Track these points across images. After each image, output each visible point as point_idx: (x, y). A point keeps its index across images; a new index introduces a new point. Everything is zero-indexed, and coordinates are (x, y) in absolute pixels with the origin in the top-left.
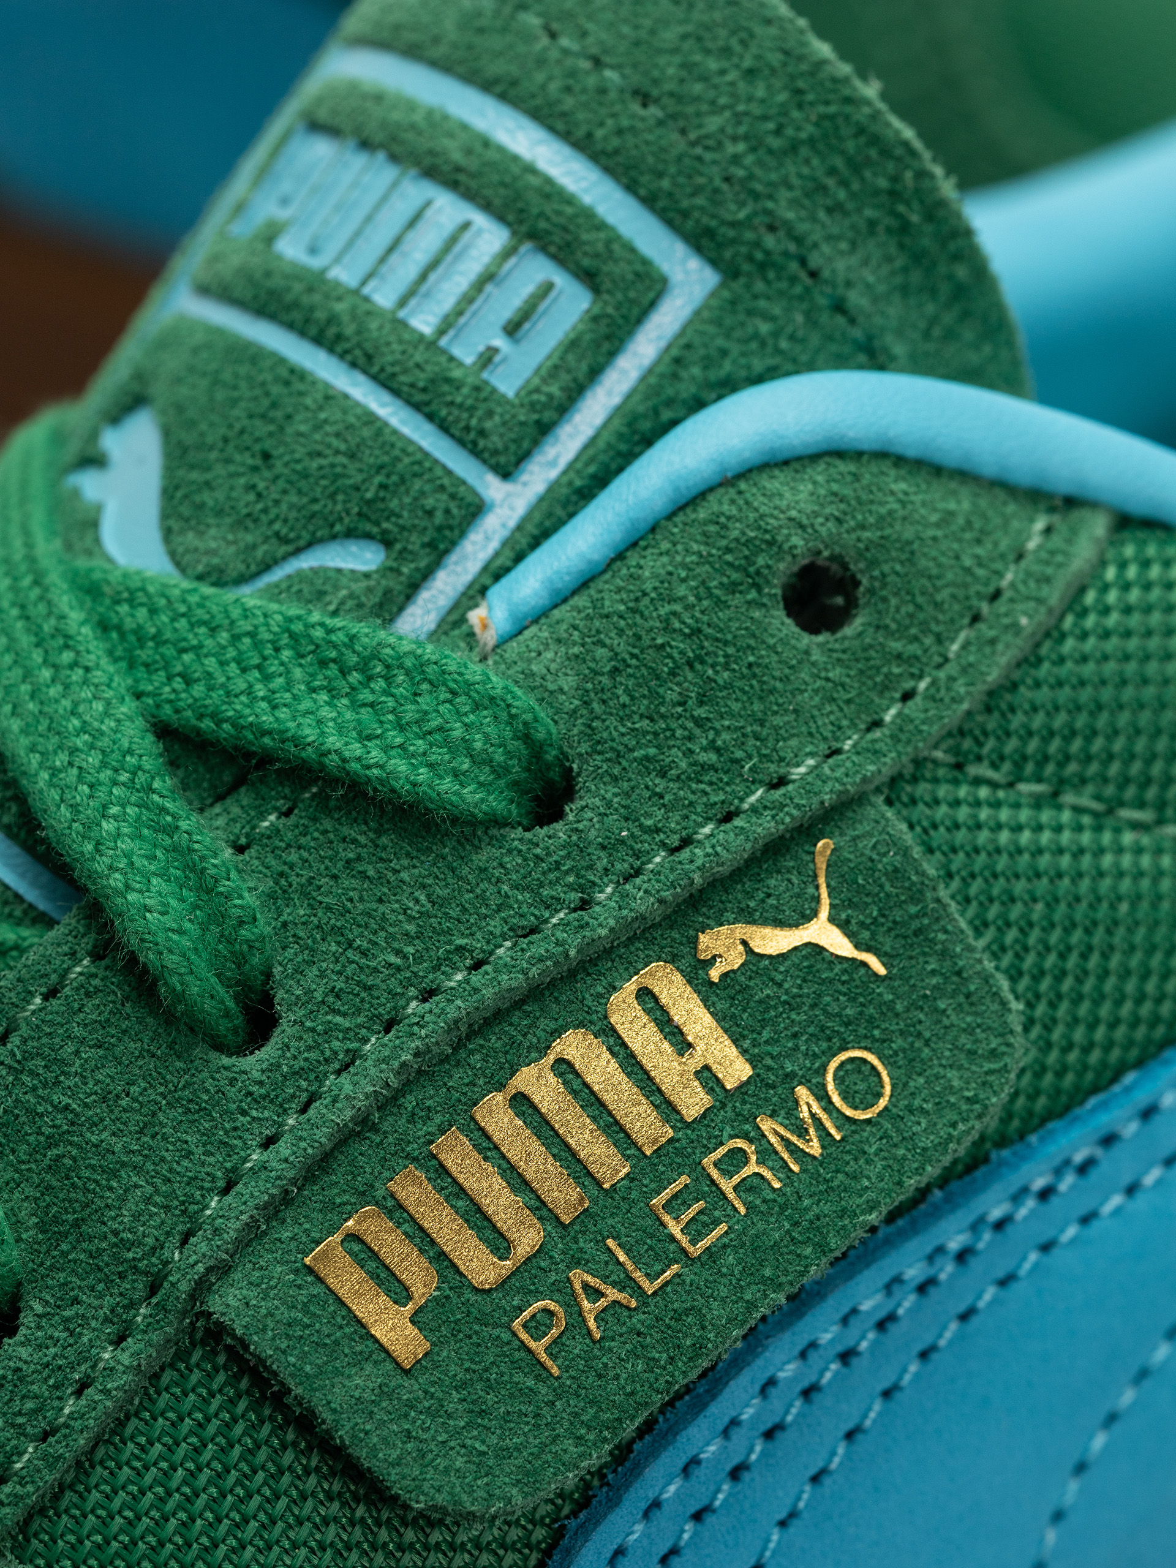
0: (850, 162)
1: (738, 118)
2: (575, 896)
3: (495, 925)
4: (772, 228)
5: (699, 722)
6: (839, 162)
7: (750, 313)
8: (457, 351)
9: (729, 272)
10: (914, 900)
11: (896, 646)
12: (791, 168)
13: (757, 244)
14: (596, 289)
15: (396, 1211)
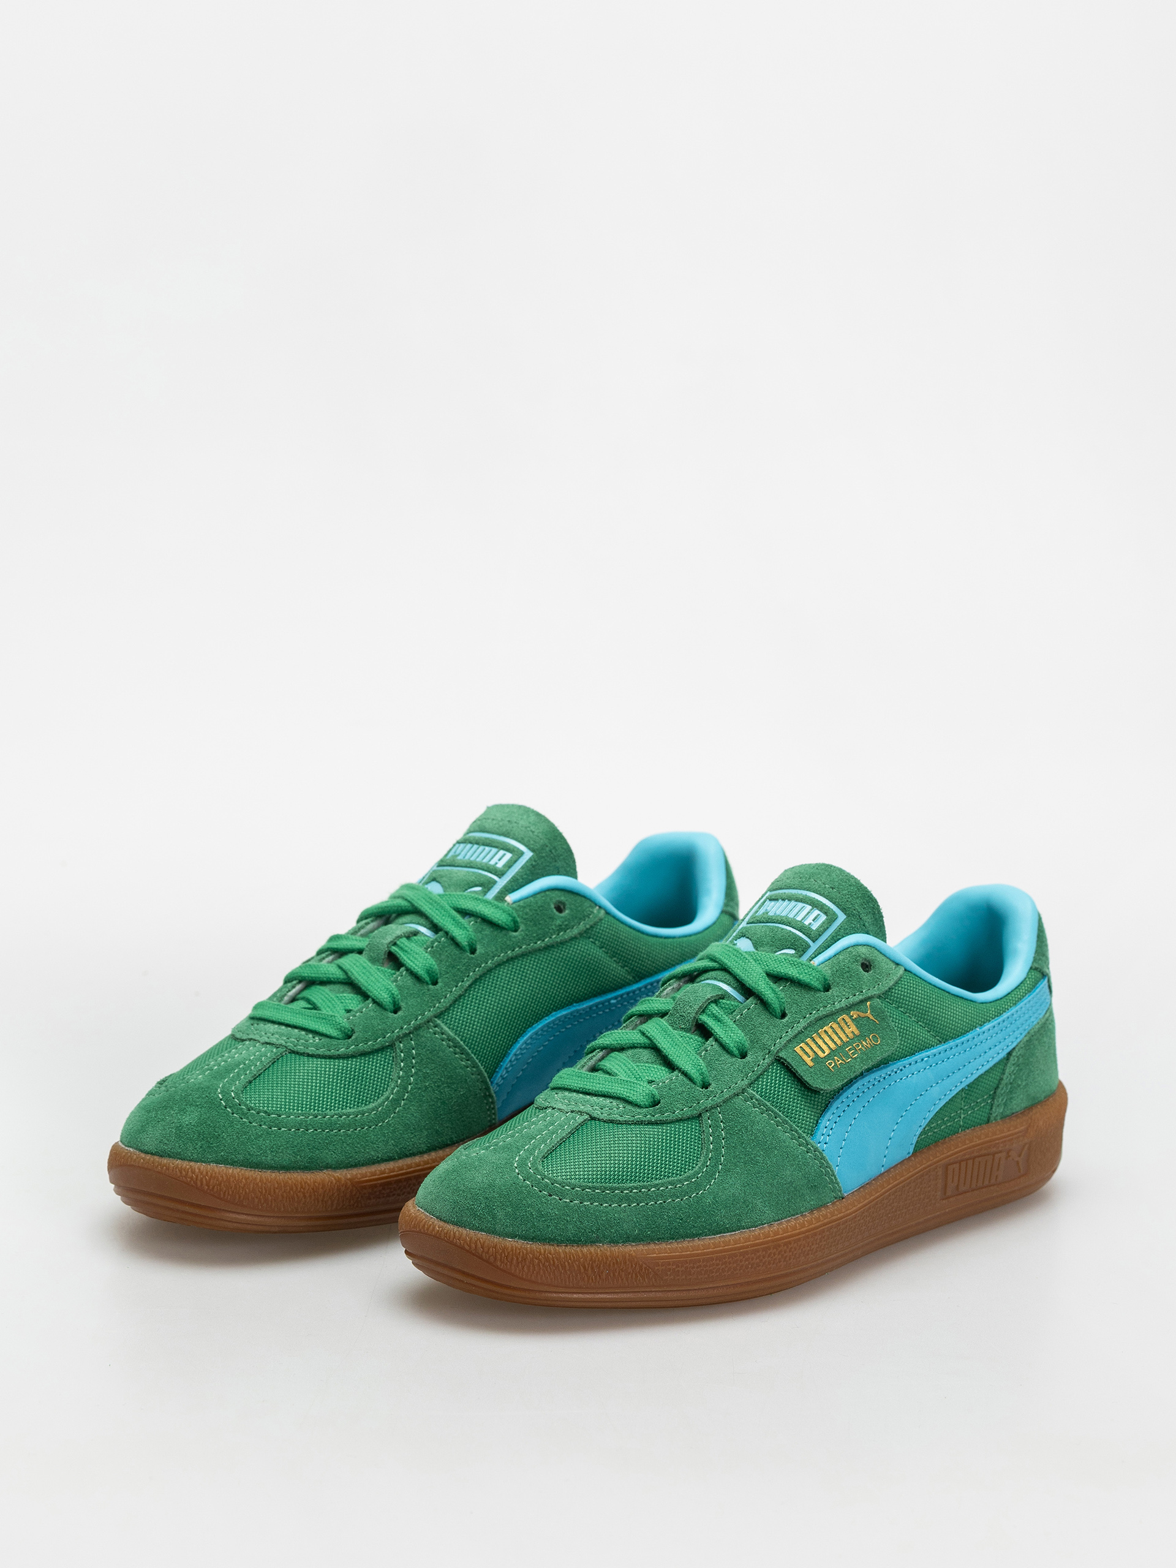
0: (867, 901)
1: (849, 892)
2: (832, 1003)
3: (821, 1005)
4: (854, 910)
5: (850, 981)
6: (865, 901)
7: (851, 923)
8: (805, 923)
9: (848, 915)
10: (883, 1013)
11: (878, 976)
12: (857, 901)
13: (852, 912)
14: (827, 916)
15: (807, 1044)
